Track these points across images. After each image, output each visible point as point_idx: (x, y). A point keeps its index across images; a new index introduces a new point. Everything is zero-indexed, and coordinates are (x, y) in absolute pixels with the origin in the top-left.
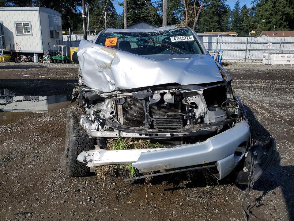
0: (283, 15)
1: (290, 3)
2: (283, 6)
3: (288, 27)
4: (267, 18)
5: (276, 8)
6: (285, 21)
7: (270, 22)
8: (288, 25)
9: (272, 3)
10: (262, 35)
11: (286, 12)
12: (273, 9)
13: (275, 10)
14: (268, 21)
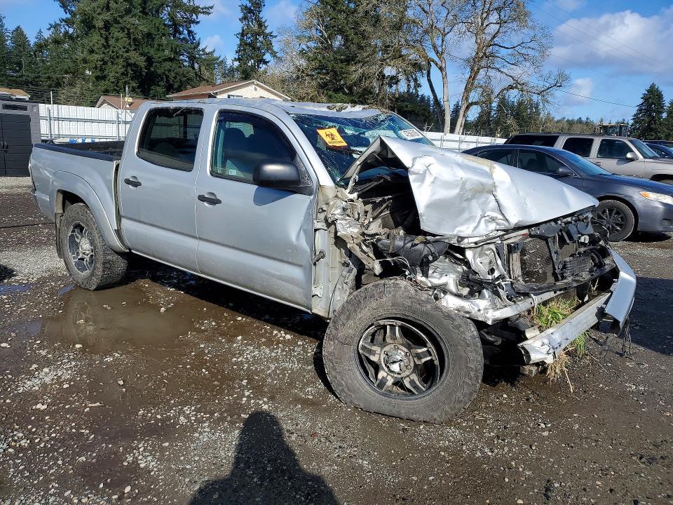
0: (127, 66)
1: (137, 43)
2: (124, 47)
3: (139, 91)
4: (96, 68)
5: (111, 48)
6: (132, 79)
7: (104, 78)
8: (139, 87)
9: (102, 36)
10: (101, 105)
11: (132, 61)
12: (106, 51)
13: (110, 53)
14: (99, 74)
